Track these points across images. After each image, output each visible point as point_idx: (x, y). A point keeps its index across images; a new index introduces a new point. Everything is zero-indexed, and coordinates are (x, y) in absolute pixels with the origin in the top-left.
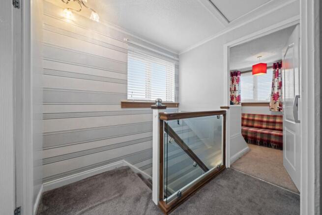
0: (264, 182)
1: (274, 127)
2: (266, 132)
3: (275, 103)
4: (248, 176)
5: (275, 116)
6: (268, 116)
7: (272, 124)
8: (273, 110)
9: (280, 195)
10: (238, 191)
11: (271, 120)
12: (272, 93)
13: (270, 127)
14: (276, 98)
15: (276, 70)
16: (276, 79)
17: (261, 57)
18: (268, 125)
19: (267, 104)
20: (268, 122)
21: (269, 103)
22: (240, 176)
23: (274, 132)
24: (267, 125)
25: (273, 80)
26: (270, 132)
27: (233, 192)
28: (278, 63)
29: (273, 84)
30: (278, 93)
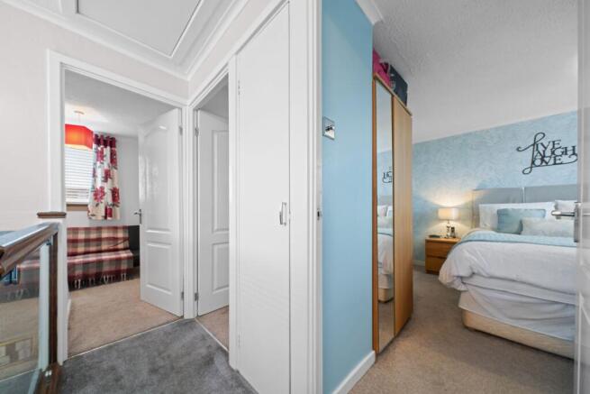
0: (143, 335)
1: (98, 248)
2: (92, 258)
3: (97, 205)
4: (115, 345)
5: (99, 229)
6: (87, 230)
7: (95, 243)
8: (93, 218)
9: (170, 334)
10: (126, 377)
11: (93, 236)
12: (93, 187)
13: (93, 248)
14: (98, 197)
15: (99, 149)
16: (98, 163)
17: (83, 113)
18: (89, 246)
19: (84, 206)
20: (87, 241)
21: (86, 205)
22: (104, 357)
23: (105, 256)
24: (85, 246)
25: (95, 164)
26: (99, 258)
27: (122, 388)
28: (102, 136)
29: (94, 171)
30: (102, 188)
